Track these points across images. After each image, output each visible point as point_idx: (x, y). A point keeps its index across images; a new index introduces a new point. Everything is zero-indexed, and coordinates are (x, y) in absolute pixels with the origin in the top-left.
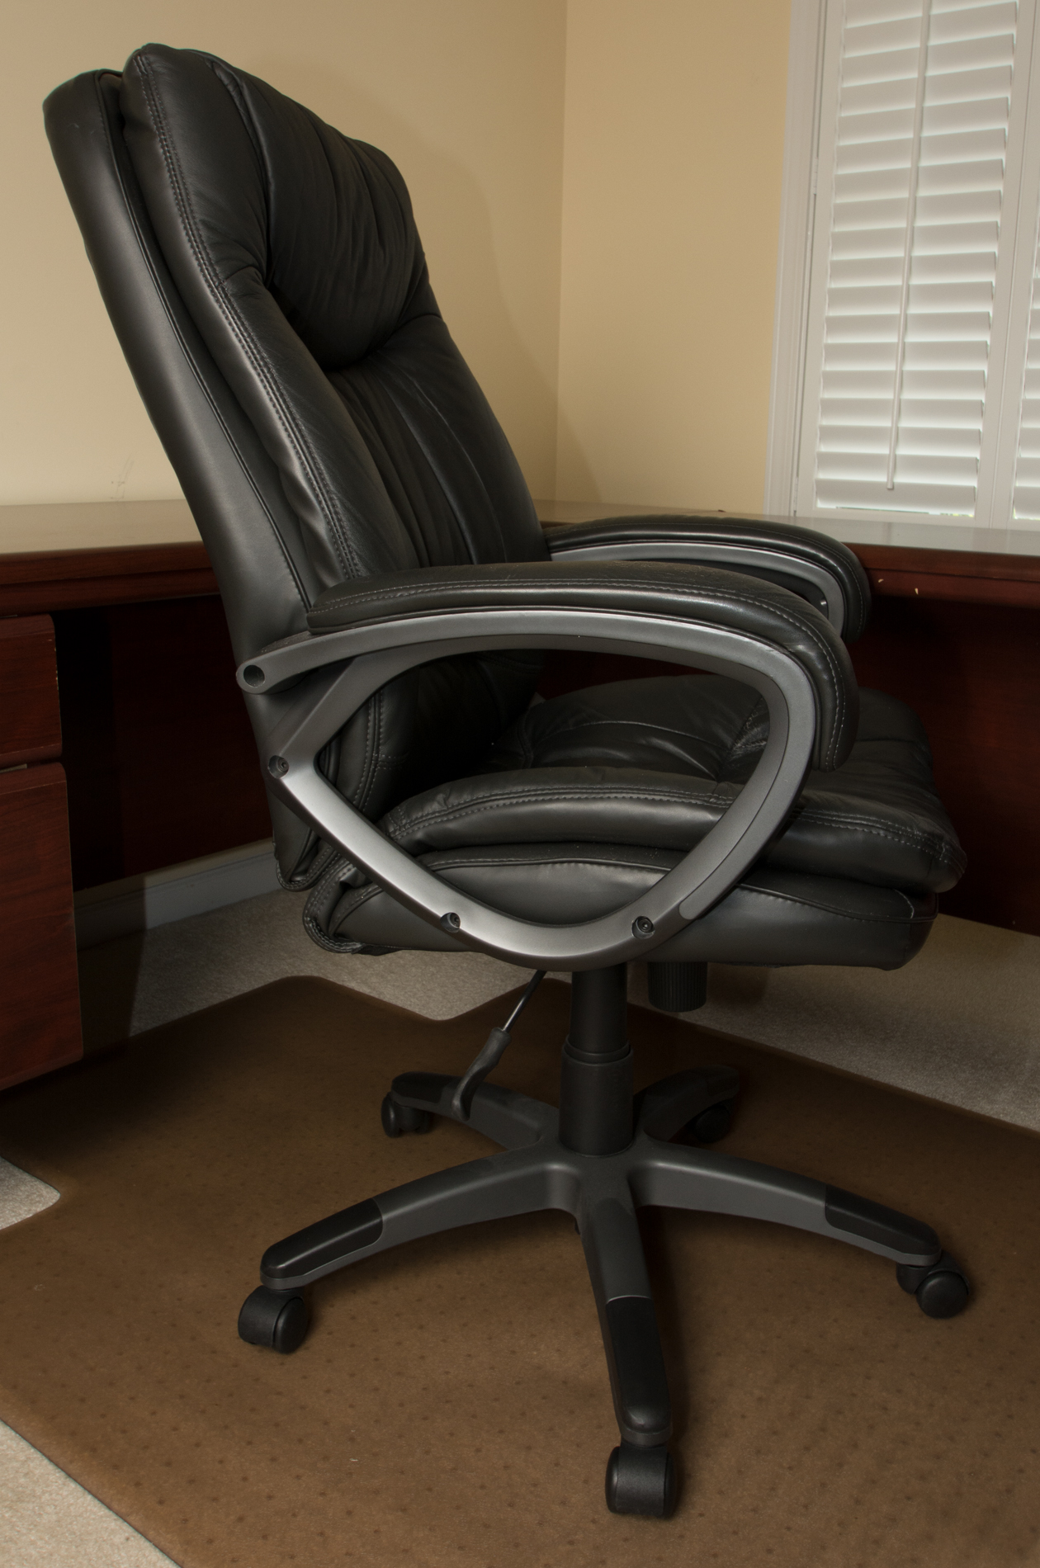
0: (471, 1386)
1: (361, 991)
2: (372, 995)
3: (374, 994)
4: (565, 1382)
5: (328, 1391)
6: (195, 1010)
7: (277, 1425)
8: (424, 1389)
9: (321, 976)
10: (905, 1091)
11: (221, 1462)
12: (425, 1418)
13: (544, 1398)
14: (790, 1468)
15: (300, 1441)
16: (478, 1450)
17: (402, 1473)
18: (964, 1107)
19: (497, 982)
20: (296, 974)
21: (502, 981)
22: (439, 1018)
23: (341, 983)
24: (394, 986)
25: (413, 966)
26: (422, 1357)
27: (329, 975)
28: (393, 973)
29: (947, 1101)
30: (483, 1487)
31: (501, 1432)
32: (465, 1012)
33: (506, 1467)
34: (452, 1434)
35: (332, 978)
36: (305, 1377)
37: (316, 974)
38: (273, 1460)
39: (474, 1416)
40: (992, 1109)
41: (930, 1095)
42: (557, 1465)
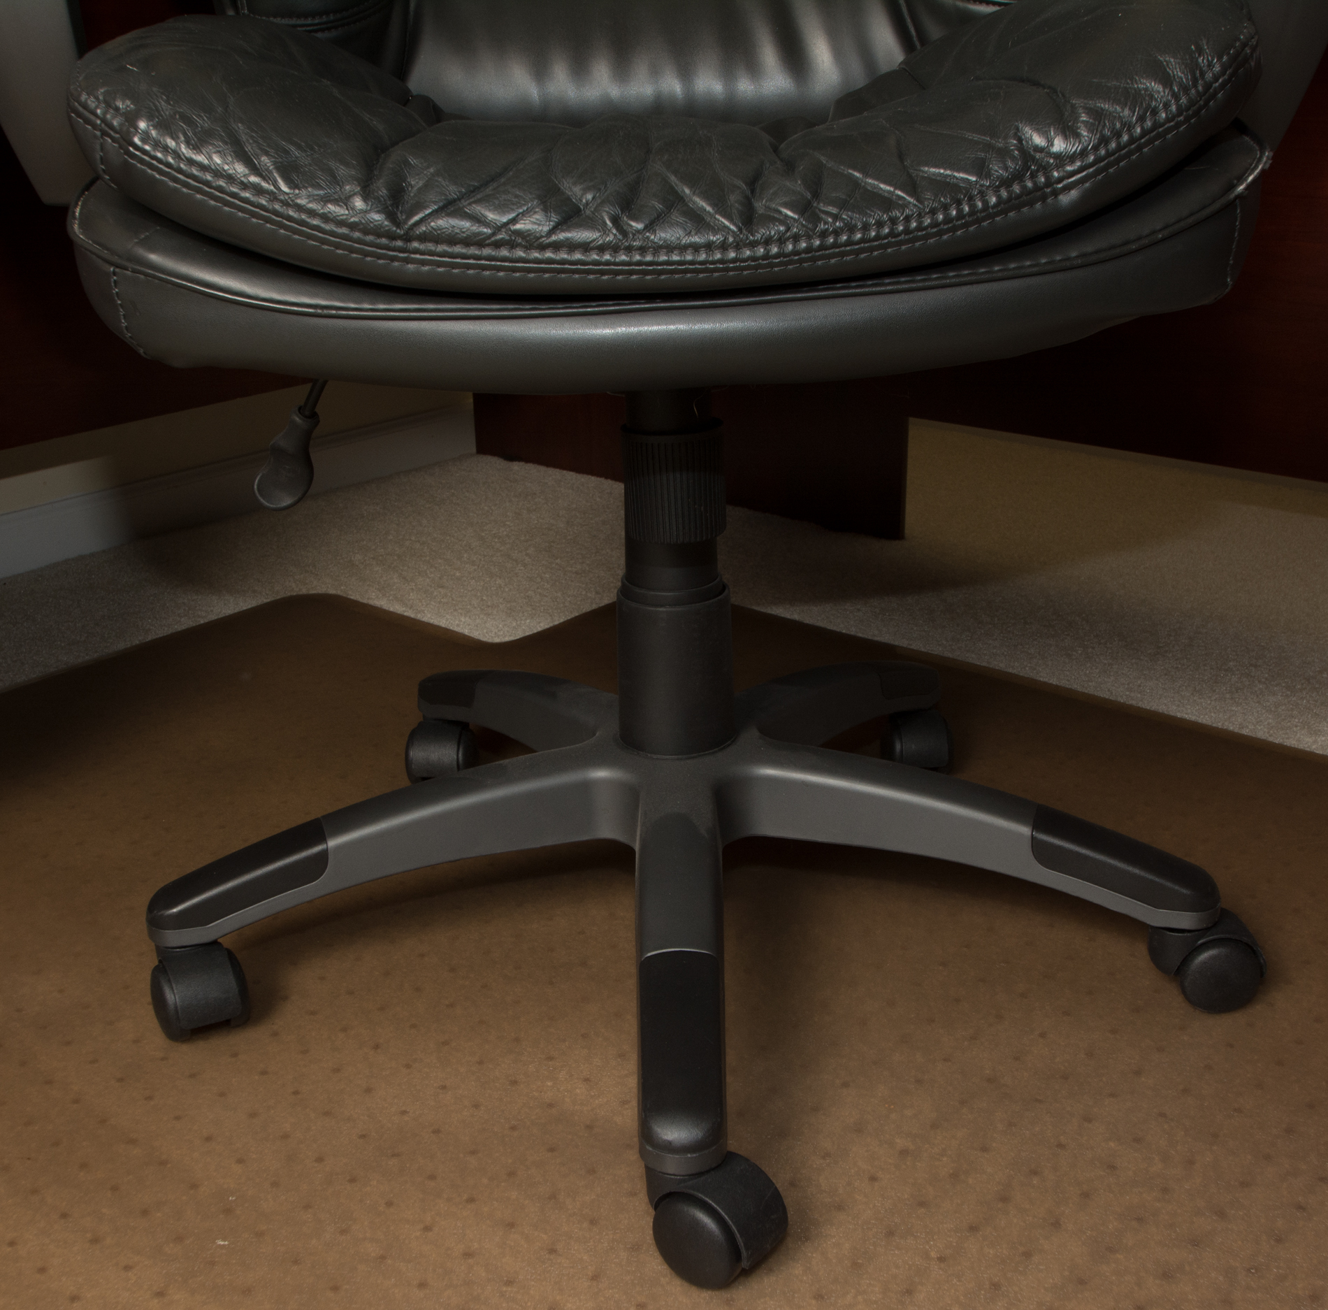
0: (437, 1132)
1: (391, 609)
2: (405, 614)
3: (409, 613)
4: (589, 1127)
5: (209, 1139)
6: (150, 638)
7: (115, 1189)
8: (363, 1136)
9: (339, 593)
10: (1182, 720)
11: (12, 1244)
12: (353, 1180)
13: (552, 1150)
14: (941, 1259)
15: (145, 1213)
16: (427, 1229)
17: (296, 1262)
18: (1271, 739)
19: (589, 595)
20: (304, 591)
21: (597, 593)
22: (497, 640)
23: (365, 601)
24: (440, 602)
25: (473, 578)
26: (369, 1090)
27: (350, 593)
28: (442, 587)
29: (1245, 732)
30: (422, 1285)
31: (471, 1200)
32: (535, 631)
33: (468, 1255)
34: (389, 1204)
35: (354, 596)
36: (178, 1118)
37: (332, 592)
38: (95, 1241)
39: (432, 1177)
40: (1315, 742)
41: (1220, 725)
42: (552, 1251)
